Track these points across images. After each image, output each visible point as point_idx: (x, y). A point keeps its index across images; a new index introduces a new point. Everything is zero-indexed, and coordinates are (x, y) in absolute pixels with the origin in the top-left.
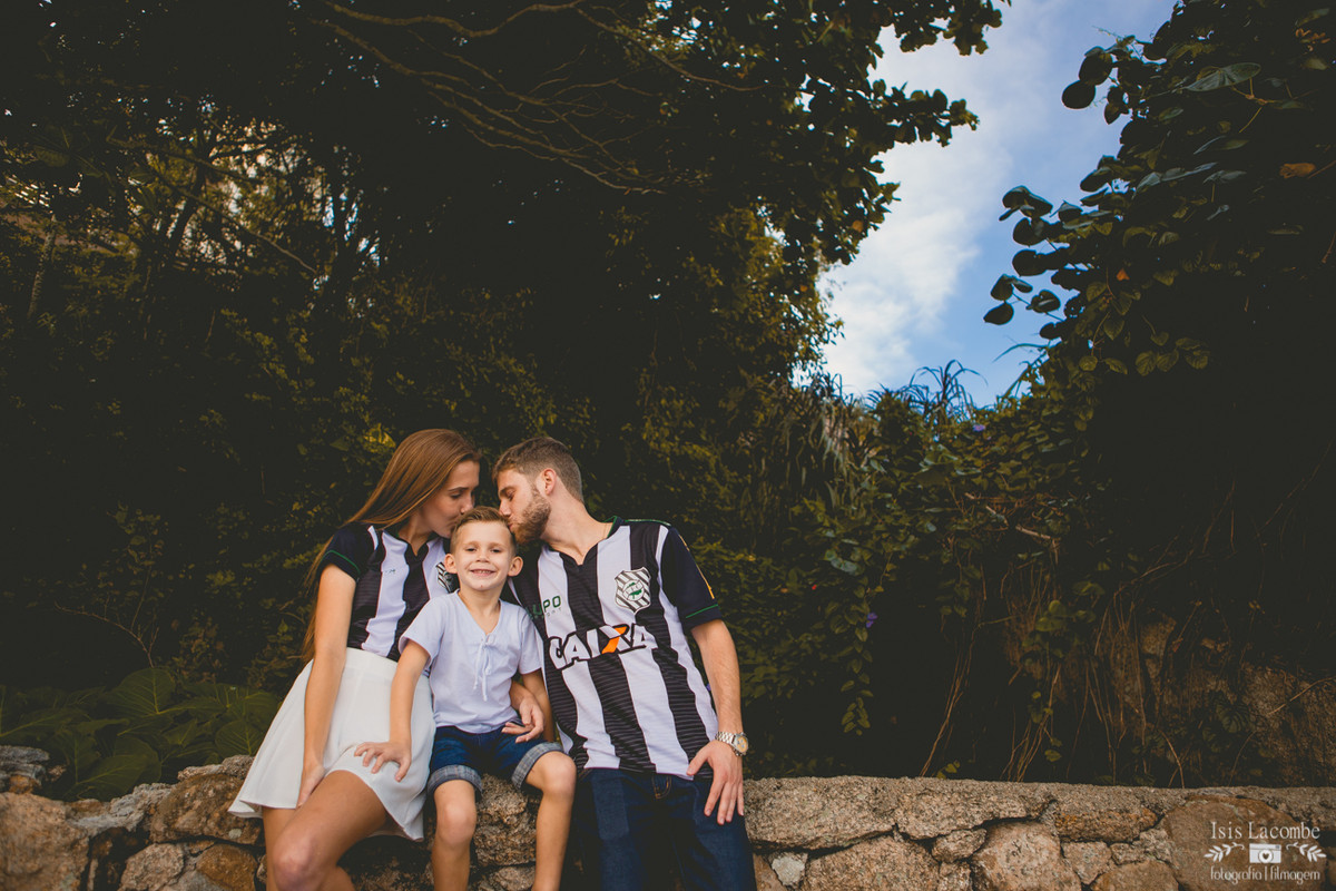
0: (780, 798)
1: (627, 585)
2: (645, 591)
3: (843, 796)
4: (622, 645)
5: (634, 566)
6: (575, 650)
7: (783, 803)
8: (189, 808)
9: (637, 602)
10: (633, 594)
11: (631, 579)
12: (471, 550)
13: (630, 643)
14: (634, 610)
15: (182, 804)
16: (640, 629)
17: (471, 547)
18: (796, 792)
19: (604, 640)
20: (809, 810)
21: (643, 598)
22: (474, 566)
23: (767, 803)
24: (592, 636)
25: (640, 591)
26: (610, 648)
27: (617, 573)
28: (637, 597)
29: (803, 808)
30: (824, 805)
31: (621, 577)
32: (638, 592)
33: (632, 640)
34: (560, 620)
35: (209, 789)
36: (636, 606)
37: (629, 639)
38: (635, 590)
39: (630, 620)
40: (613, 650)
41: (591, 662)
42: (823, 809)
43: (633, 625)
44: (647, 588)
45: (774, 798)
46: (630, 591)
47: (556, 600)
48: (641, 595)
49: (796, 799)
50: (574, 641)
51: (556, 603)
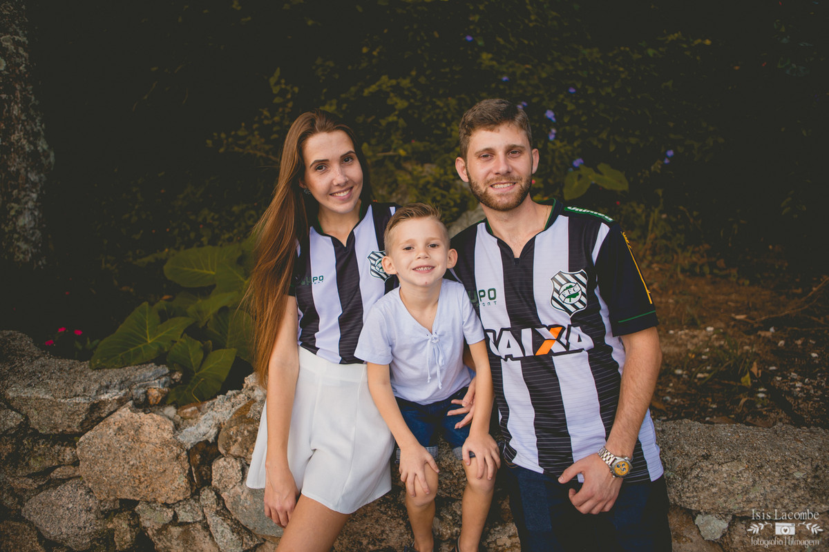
0: (708, 471)
1: (564, 287)
2: (583, 294)
3: (777, 474)
4: (557, 348)
5: (573, 267)
6: (509, 346)
7: (711, 477)
8: (236, 441)
9: (573, 305)
10: (570, 296)
11: (569, 282)
12: (408, 249)
13: (567, 346)
14: (570, 313)
15: (231, 438)
16: (577, 331)
17: (407, 246)
18: (725, 468)
19: (538, 340)
20: (738, 486)
21: (580, 301)
22: (415, 265)
23: (695, 473)
24: (527, 334)
25: (577, 294)
26: (543, 351)
27: (554, 273)
28: (574, 300)
29: (732, 483)
30: (755, 481)
31: (558, 277)
32: (574, 295)
33: (568, 344)
34: (496, 314)
35: (244, 430)
36: (572, 309)
37: (565, 342)
38: (572, 292)
39: (565, 321)
40: (546, 352)
41: (525, 360)
42: (753, 486)
43: (569, 326)
44: (584, 290)
45: (702, 470)
46: (567, 293)
47: (492, 292)
48: (578, 298)
49: (725, 475)
50: (507, 337)
51: (492, 296)
